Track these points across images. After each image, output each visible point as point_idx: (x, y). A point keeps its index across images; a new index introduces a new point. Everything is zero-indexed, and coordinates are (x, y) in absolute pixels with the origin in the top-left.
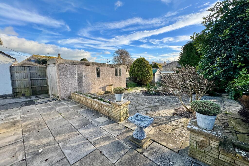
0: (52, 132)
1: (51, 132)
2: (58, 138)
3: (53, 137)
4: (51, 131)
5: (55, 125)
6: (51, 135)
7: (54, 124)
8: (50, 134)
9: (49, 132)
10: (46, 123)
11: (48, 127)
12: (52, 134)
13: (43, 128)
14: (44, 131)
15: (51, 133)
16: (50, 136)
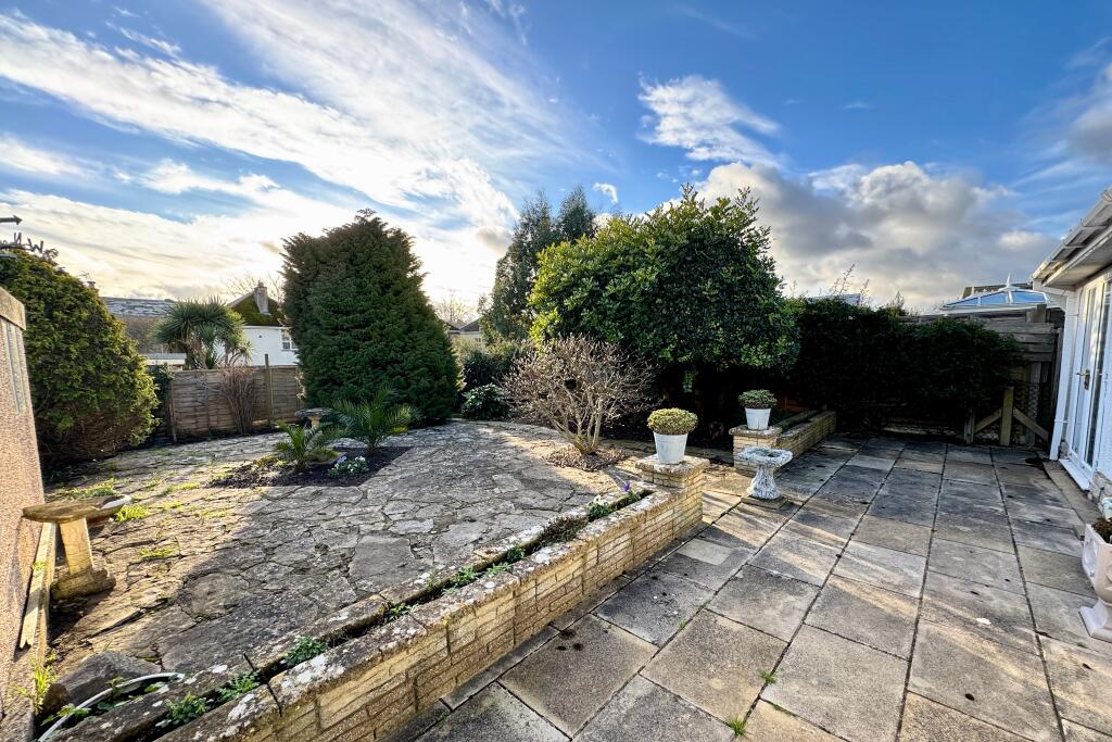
0: (907, 646)
1: (912, 651)
2: (908, 610)
3: (920, 626)
4: (908, 654)
5: (865, 670)
6: (920, 639)
7: (863, 680)
8: (923, 645)
9: (923, 655)
10: (899, 728)
11: (906, 691)
12: (914, 641)
13: (934, 705)
14: (938, 676)
15: (913, 645)
16: (929, 637)
